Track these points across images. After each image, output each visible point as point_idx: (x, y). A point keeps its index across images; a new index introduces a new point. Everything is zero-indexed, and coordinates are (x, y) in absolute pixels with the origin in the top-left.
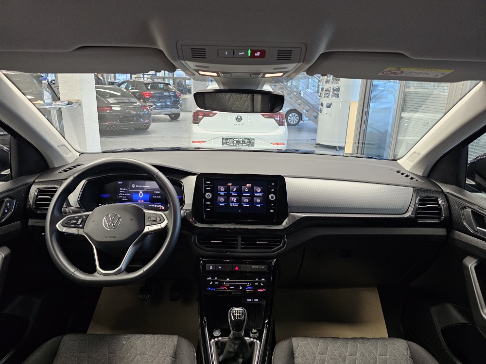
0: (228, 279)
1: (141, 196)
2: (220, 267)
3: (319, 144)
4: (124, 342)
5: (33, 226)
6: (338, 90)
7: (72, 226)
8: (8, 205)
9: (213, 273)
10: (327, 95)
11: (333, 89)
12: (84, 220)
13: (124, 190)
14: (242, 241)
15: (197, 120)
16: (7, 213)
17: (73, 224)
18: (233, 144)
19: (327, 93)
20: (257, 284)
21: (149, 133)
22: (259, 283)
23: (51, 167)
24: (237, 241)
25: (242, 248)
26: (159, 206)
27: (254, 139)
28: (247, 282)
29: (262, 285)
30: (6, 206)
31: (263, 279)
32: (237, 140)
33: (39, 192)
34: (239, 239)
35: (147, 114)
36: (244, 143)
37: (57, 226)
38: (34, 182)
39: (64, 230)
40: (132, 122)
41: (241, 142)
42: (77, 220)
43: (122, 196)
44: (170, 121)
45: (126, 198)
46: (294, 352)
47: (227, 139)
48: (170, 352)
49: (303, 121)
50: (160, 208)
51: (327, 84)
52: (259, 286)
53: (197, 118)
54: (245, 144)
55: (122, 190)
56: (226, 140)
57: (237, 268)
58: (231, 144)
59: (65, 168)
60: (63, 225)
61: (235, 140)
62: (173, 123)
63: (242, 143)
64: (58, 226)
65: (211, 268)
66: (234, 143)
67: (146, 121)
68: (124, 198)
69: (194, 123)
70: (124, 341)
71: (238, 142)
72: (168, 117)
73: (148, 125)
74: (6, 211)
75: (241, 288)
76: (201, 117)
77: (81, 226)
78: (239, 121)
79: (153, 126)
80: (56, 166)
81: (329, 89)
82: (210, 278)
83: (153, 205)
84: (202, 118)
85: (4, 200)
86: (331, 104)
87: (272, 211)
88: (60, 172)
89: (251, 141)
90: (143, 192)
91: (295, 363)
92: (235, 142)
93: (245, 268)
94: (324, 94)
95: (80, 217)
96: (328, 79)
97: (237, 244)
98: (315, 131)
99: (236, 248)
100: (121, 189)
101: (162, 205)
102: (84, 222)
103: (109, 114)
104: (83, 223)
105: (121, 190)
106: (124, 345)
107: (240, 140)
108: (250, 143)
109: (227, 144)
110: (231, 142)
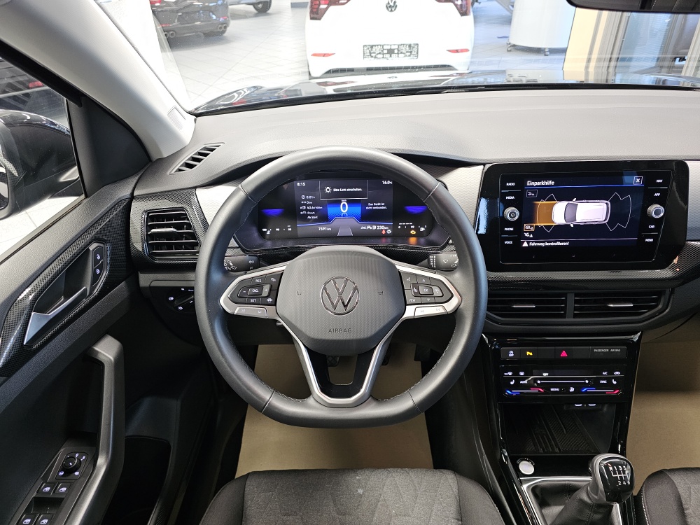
0: (545, 375)
1: (344, 209)
2: (528, 353)
3: (514, 46)
4: (360, 491)
5: (150, 288)
7: (252, 301)
8: (99, 258)
9: (516, 365)
12: (274, 288)
13: (309, 200)
14: (576, 302)
15: (317, 14)
16: (100, 273)
17: (254, 296)
18: (381, 56)
20: (605, 382)
21: (227, 41)
22: (609, 380)
23: (155, 156)
24: (565, 302)
25: (575, 316)
26: (381, 227)
27: (417, 44)
28: (584, 379)
29: (615, 383)
30: (96, 261)
31: (617, 373)
32: (389, 47)
33: (150, 218)
34: (571, 299)
35: (222, 4)
36: (402, 53)
37: (222, 301)
38: (132, 197)
39: (238, 310)
40: (199, 23)
41: (396, 51)
42: (260, 286)
43: (307, 210)
44: (256, 15)
45: (313, 215)
46: (685, 506)
47: (372, 47)
48: (452, 510)
49: (480, 3)
50: (384, 232)
52: (609, 385)
53: (318, 8)
54: (402, 55)
55: (306, 200)
56: (370, 50)
57: (564, 354)
58: (379, 56)
59: (185, 158)
60: (235, 299)
61: (385, 47)
62: (262, 20)
63: (398, 53)
64: (224, 301)
65: (511, 354)
66: (383, 54)
67: (221, 20)
68: (311, 215)
69: (312, 18)
70: (359, 487)
71: (391, 52)
72: (251, 8)
73: (225, 25)
74: (98, 271)
75: (572, 390)
76: (325, 6)
77: (270, 300)
78: (391, 11)
79: (234, 27)
80: (165, 156)
82: (510, 374)
83: (369, 227)
84: (327, 9)
85: (88, 249)
87: (651, 240)
88: (180, 170)
89: (412, 49)
90: (348, 202)
91: (689, 523)
92: (385, 52)
93: (581, 352)
95: (266, 278)
97: (564, 309)
98: (508, 21)
99: (563, 316)
100: (303, 197)
101: (385, 226)
102: (274, 291)
103: (159, 10)
104: (274, 293)
105: (304, 200)
106: (361, 496)
107: (393, 47)
108: (411, 52)
109: (372, 57)
110: (378, 52)
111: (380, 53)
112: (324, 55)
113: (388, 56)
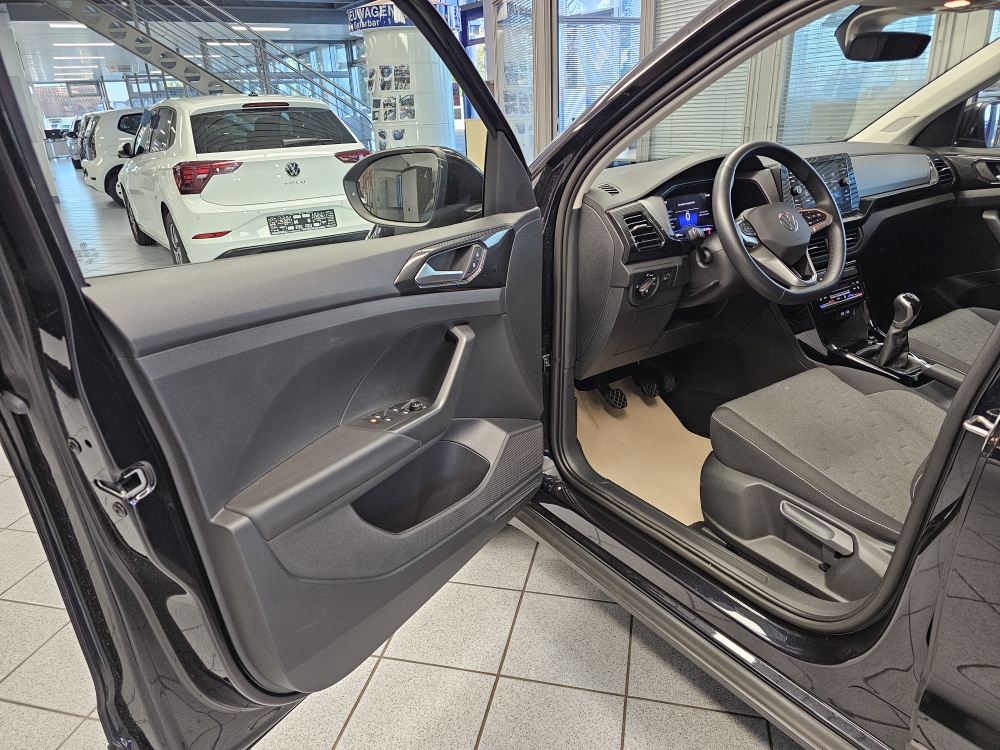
6: (410, 102)
10: (391, 115)
11: (401, 100)
15: (196, 186)
18: (292, 228)
19: (390, 111)
20: (855, 288)
27: (333, 210)
29: (858, 288)
31: (857, 282)
32: (299, 216)
36: (316, 222)
41: (309, 220)
47: (278, 218)
51: (386, 91)
52: (857, 291)
53: (193, 180)
54: (317, 224)
56: (276, 222)
58: (289, 228)
61: (294, 217)
63: (312, 223)
66: (294, 225)
69: (183, 192)
71: (303, 222)
76: (204, 176)
78: (294, 175)
81: (393, 101)
84: (206, 180)
86: (403, 131)
89: (328, 215)
92: (296, 222)
94: (383, 113)
96: (386, 79)
107: (304, 216)
108: (327, 220)
109: (281, 230)
110: (287, 223)
111: (290, 225)
112: (215, 235)
113: (300, 226)
